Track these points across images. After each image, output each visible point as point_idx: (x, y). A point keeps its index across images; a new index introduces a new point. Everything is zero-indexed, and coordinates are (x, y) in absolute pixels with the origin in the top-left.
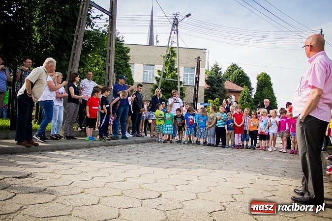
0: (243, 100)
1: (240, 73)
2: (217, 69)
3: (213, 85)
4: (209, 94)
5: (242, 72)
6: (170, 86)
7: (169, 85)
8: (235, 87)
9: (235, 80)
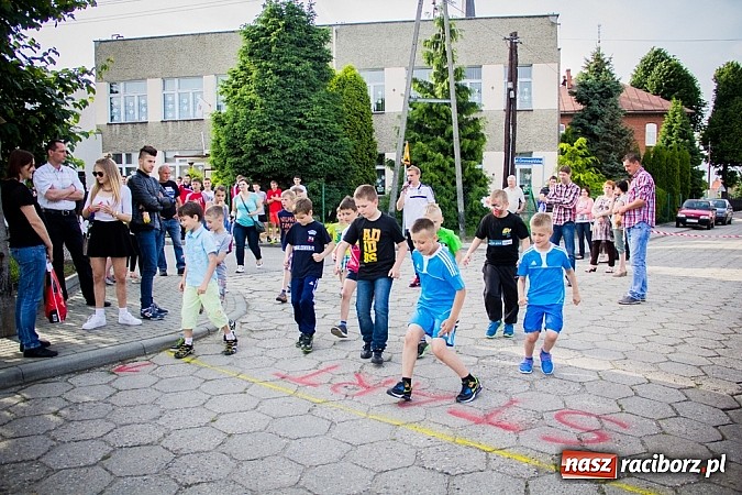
0: (670, 134)
1: (670, 69)
2: (599, 65)
3: (591, 104)
4: (581, 125)
5: (677, 65)
6: (442, 118)
7: (438, 116)
8: (658, 103)
9: (659, 88)
